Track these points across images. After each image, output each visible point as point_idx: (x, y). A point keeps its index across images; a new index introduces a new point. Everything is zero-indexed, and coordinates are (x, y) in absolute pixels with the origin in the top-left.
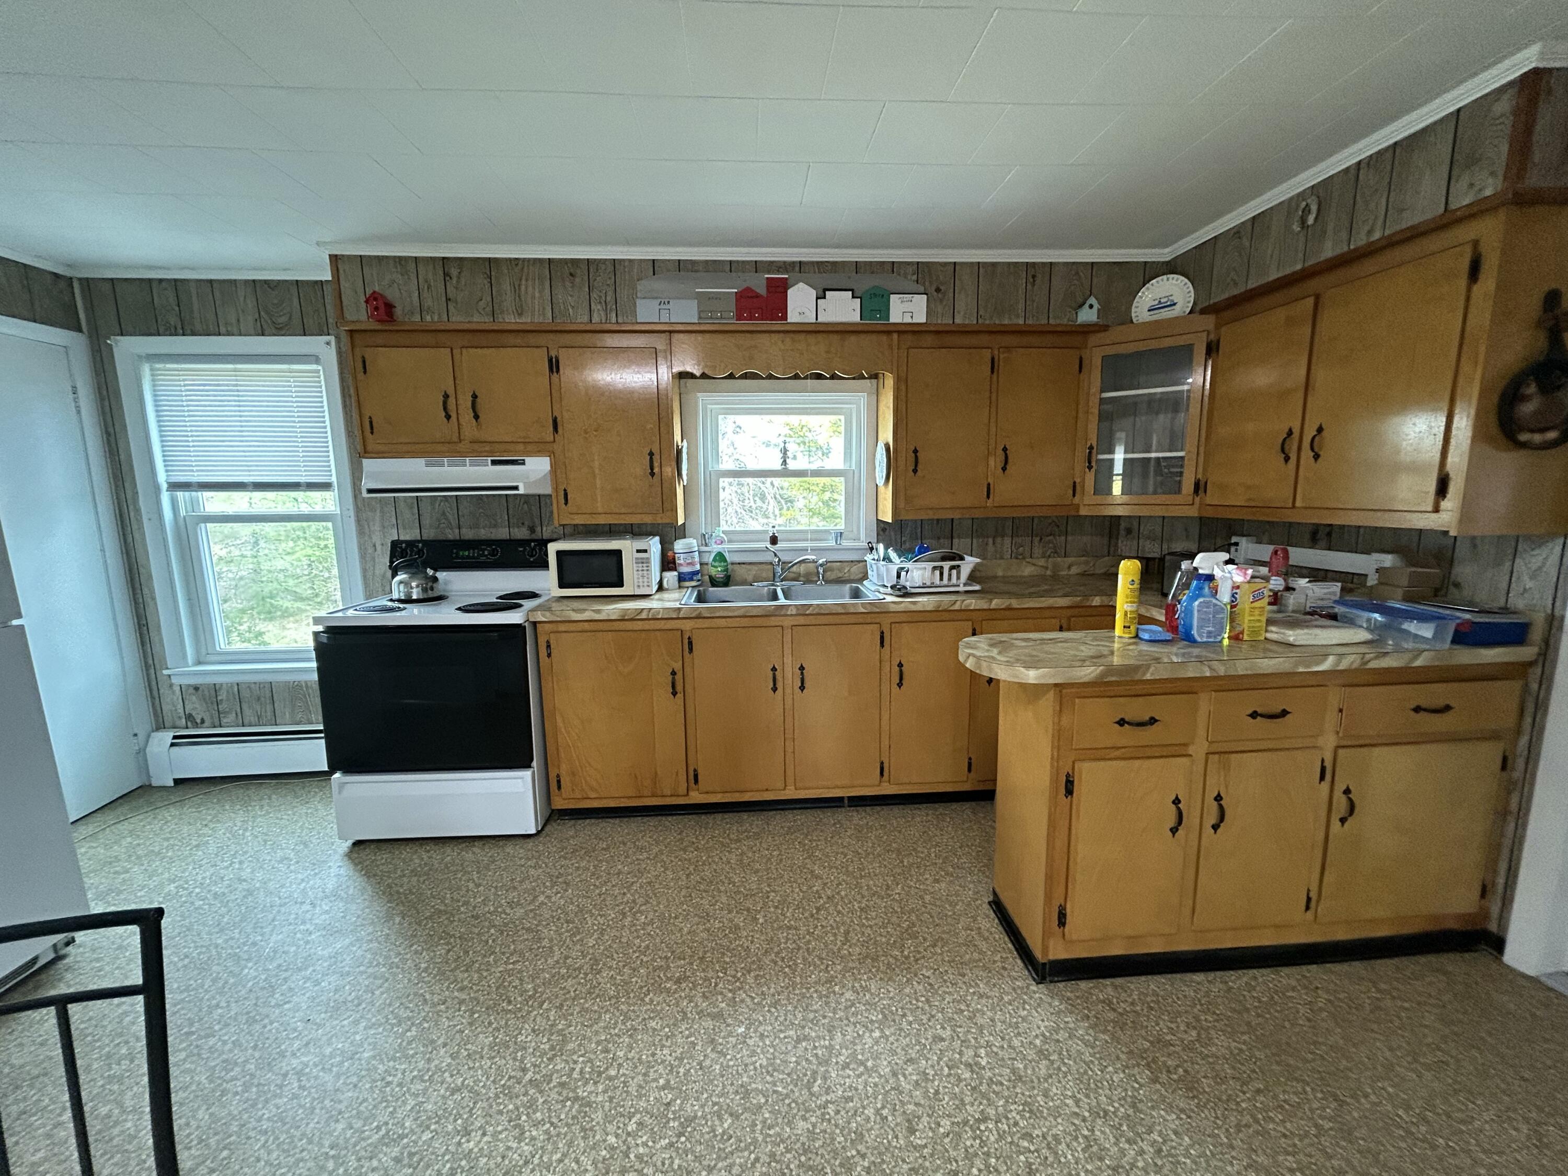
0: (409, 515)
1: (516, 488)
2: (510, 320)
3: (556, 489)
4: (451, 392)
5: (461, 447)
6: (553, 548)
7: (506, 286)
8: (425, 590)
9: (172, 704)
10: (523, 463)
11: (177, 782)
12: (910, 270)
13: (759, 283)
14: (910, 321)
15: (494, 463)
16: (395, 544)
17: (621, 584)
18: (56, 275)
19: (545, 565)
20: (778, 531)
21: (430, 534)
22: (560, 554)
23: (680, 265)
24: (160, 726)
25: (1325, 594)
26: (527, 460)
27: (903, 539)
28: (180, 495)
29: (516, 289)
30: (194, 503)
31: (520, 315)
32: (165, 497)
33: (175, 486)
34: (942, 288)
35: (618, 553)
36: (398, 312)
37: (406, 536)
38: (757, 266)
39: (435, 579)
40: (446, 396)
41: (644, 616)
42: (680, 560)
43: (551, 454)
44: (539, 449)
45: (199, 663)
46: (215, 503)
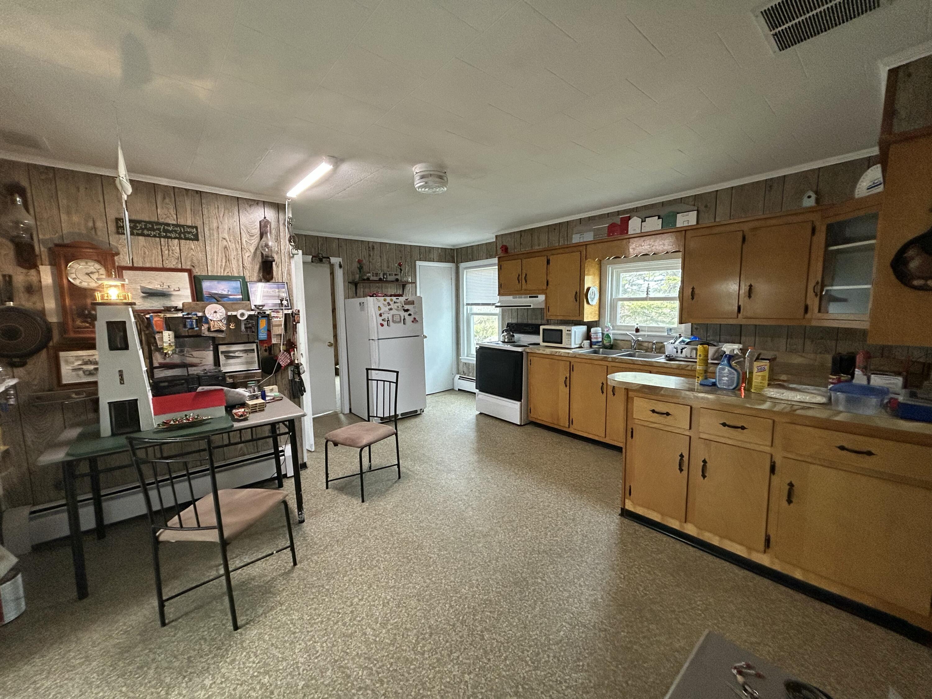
0: (515, 314)
1: (530, 306)
2: (536, 248)
3: (546, 306)
4: (520, 274)
5: (522, 292)
6: (542, 328)
7: (536, 237)
8: (509, 339)
9: (461, 369)
10: (537, 297)
11: (459, 390)
12: (691, 199)
13: (617, 220)
14: (687, 225)
15: (530, 297)
16: (508, 324)
17: (561, 343)
18: (451, 249)
19: (539, 334)
20: (640, 326)
21: (520, 321)
22: (544, 330)
23: (590, 218)
24: (458, 373)
25: (887, 384)
26: (539, 296)
27: (708, 334)
28: (469, 307)
29: (538, 238)
30: (471, 309)
31: (539, 246)
32: (465, 307)
33: (468, 304)
34: (708, 205)
35: (561, 331)
36: (509, 250)
37: (514, 321)
38: (618, 213)
39: (513, 336)
40: (519, 275)
41: (557, 354)
42: (593, 336)
43: (546, 294)
44: (543, 292)
45: (467, 356)
46: (476, 309)
